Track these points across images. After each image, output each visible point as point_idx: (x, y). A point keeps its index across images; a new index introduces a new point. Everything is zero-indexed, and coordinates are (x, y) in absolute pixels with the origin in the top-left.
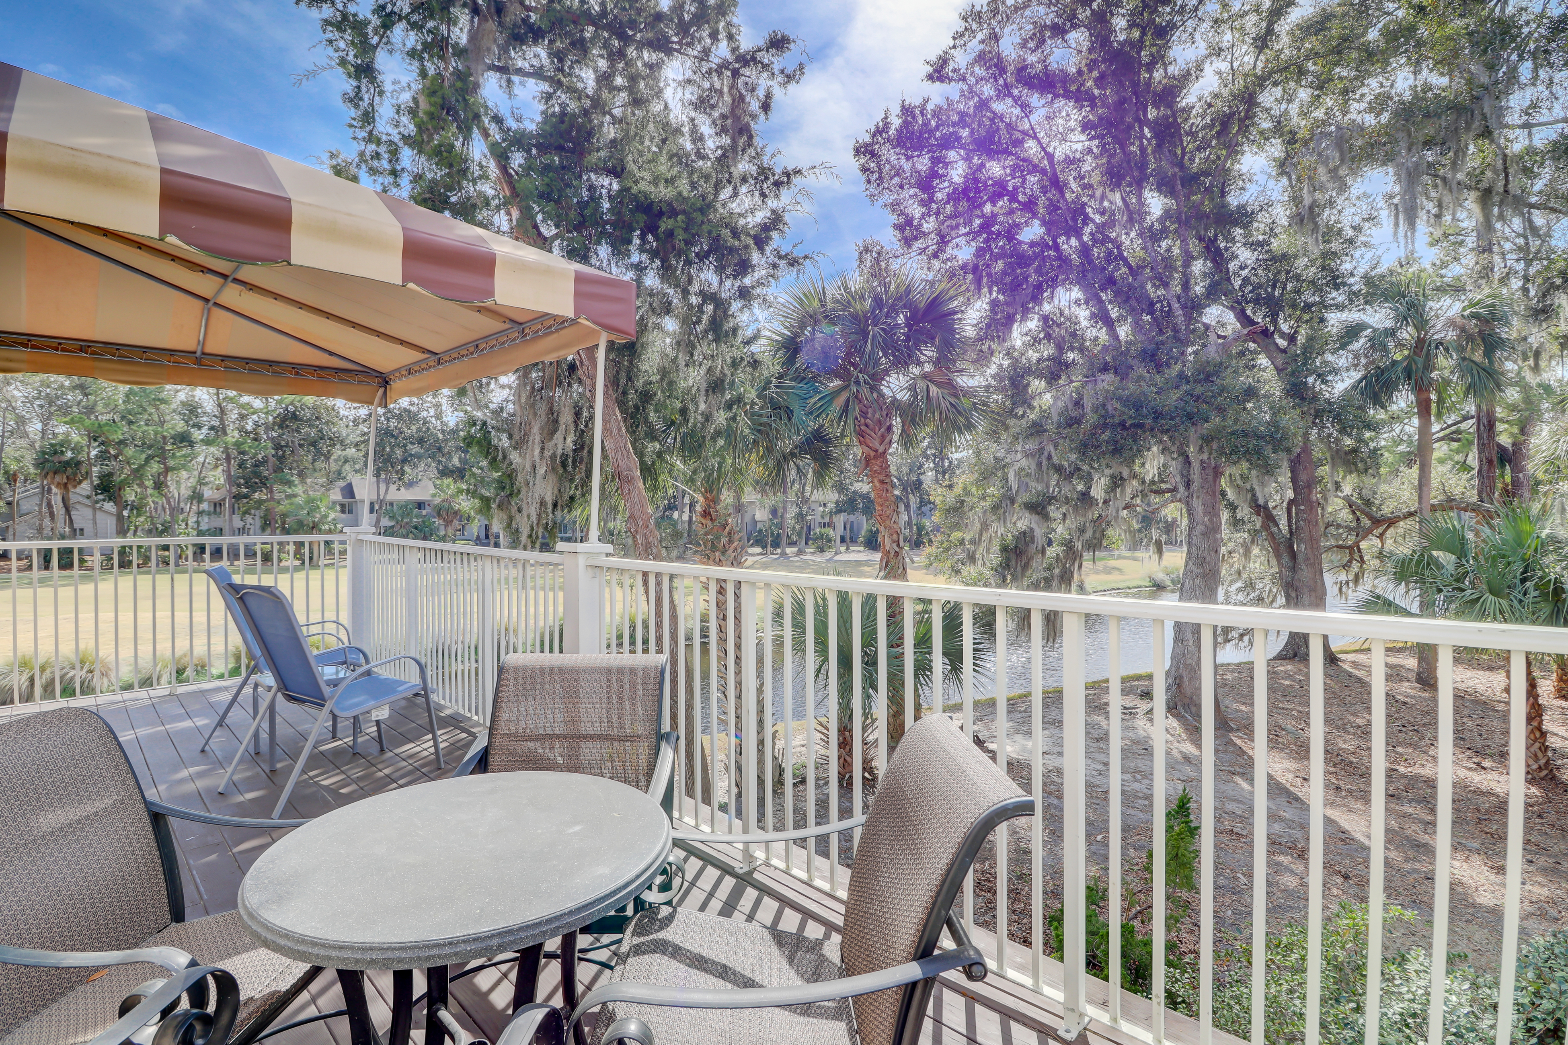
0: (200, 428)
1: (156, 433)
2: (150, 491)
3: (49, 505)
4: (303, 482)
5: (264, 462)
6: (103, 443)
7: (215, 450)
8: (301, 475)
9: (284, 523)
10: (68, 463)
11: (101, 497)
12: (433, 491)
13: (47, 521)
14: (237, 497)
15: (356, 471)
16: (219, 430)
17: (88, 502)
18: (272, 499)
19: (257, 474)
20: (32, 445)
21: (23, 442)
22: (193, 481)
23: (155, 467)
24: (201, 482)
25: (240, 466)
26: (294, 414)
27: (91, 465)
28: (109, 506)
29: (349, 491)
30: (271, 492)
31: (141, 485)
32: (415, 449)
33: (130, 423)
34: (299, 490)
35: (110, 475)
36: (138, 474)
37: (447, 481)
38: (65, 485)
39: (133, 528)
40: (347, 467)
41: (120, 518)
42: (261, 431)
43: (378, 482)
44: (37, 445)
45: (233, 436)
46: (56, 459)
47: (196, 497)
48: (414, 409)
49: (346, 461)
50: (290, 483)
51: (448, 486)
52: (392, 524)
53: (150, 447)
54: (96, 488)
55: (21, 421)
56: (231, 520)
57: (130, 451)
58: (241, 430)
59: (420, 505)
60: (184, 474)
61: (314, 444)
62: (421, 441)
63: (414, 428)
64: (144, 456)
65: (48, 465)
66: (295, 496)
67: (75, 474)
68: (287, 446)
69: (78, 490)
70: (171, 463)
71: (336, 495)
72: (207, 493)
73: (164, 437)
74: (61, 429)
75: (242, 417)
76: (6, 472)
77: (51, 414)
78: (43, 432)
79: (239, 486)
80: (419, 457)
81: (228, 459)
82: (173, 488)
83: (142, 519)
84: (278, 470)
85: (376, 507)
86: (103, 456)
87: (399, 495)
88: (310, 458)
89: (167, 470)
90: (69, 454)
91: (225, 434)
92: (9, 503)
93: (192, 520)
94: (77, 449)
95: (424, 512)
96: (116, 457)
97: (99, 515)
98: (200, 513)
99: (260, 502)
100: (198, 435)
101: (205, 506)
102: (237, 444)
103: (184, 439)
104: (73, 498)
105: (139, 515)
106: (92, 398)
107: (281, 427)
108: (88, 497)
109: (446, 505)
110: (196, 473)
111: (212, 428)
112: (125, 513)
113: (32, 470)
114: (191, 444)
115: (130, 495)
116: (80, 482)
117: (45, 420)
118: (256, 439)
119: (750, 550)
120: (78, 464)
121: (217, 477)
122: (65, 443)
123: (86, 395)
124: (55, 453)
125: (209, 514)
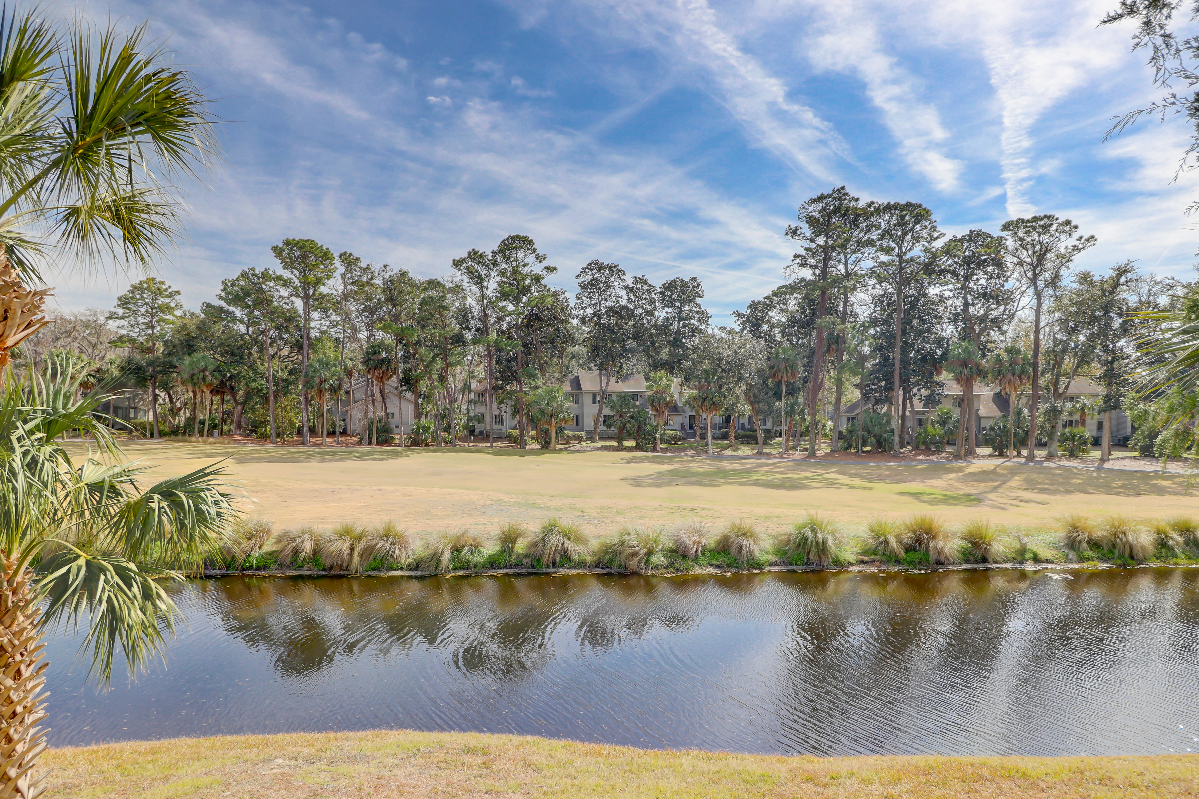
0: (470, 331)
1: (440, 336)
2: (436, 383)
3: (373, 395)
4: (543, 376)
5: (515, 358)
6: (405, 345)
7: (481, 349)
8: (542, 369)
9: (529, 411)
10: (382, 362)
11: (404, 388)
12: (645, 384)
13: (370, 407)
14: (496, 388)
15: (581, 366)
16: (483, 331)
17: (395, 392)
18: (521, 389)
19: (509, 368)
20: (361, 346)
21: (355, 345)
22: (465, 375)
23: (439, 364)
24: (471, 375)
25: (498, 362)
26: (537, 315)
27: (397, 362)
28: (409, 395)
29: (576, 383)
30: (520, 384)
31: (430, 378)
32: (630, 343)
33: (423, 327)
34: (540, 382)
35: (410, 370)
36: (428, 369)
37: (660, 373)
38: (382, 378)
39: (425, 413)
40: (574, 362)
41: (416, 405)
42: (513, 330)
43: (601, 375)
44: (364, 348)
45: (493, 336)
46: (375, 357)
47: (467, 388)
48: (631, 306)
49: (573, 357)
50: (533, 376)
51: (660, 378)
52: (612, 413)
53: (437, 346)
54: (401, 381)
55: (354, 328)
56: (491, 408)
57: (423, 350)
58: (500, 331)
59: (634, 396)
60: (459, 368)
61: (552, 341)
62: (636, 337)
63: (631, 323)
64: (432, 355)
65: (371, 362)
66: (537, 387)
67: (387, 370)
68: (531, 343)
69: (389, 382)
70: (450, 360)
71: (566, 388)
72: (474, 385)
73: (446, 338)
74: (380, 335)
75: (499, 319)
76: (345, 369)
77: (373, 323)
78: (368, 338)
79: (496, 379)
80: (633, 351)
81: (490, 356)
82: (450, 379)
83: (431, 406)
84: (525, 364)
85: (598, 398)
86: (407, 356)
87: (617, 387)
88: (549, 354)
89: (448, 365)
90: (384, 355)
91: (488, 334)
92: (347, 393)
93: (464, 407)
94: (388, 349)
95: (637, 403)
96: (414, 356)
97: (403, 402)
98: (469, 402)
99: (511, 393)
100: (469, 336)
101: (472, 396)
102: (497, 342)
103: (459, 339)
104: (387, 389)
105: (429, 403)
106: (398, 308)
107: (527, 327)
108: (396, 388)
109: (658, 396)
110: (467, 368)
111: (478, 330)
112: (420, 401)
113: (360, 366)
114: (464, 343)
115: (423, 387)
116: (391, 377)
117: (370, 327)
118: (509, 338)
119: (979, 451)
120: (389, 361)
121: (481, 371)
122: (381, 345)
123: (394, 306)
124: (375, 353)
125: (475, 403)
